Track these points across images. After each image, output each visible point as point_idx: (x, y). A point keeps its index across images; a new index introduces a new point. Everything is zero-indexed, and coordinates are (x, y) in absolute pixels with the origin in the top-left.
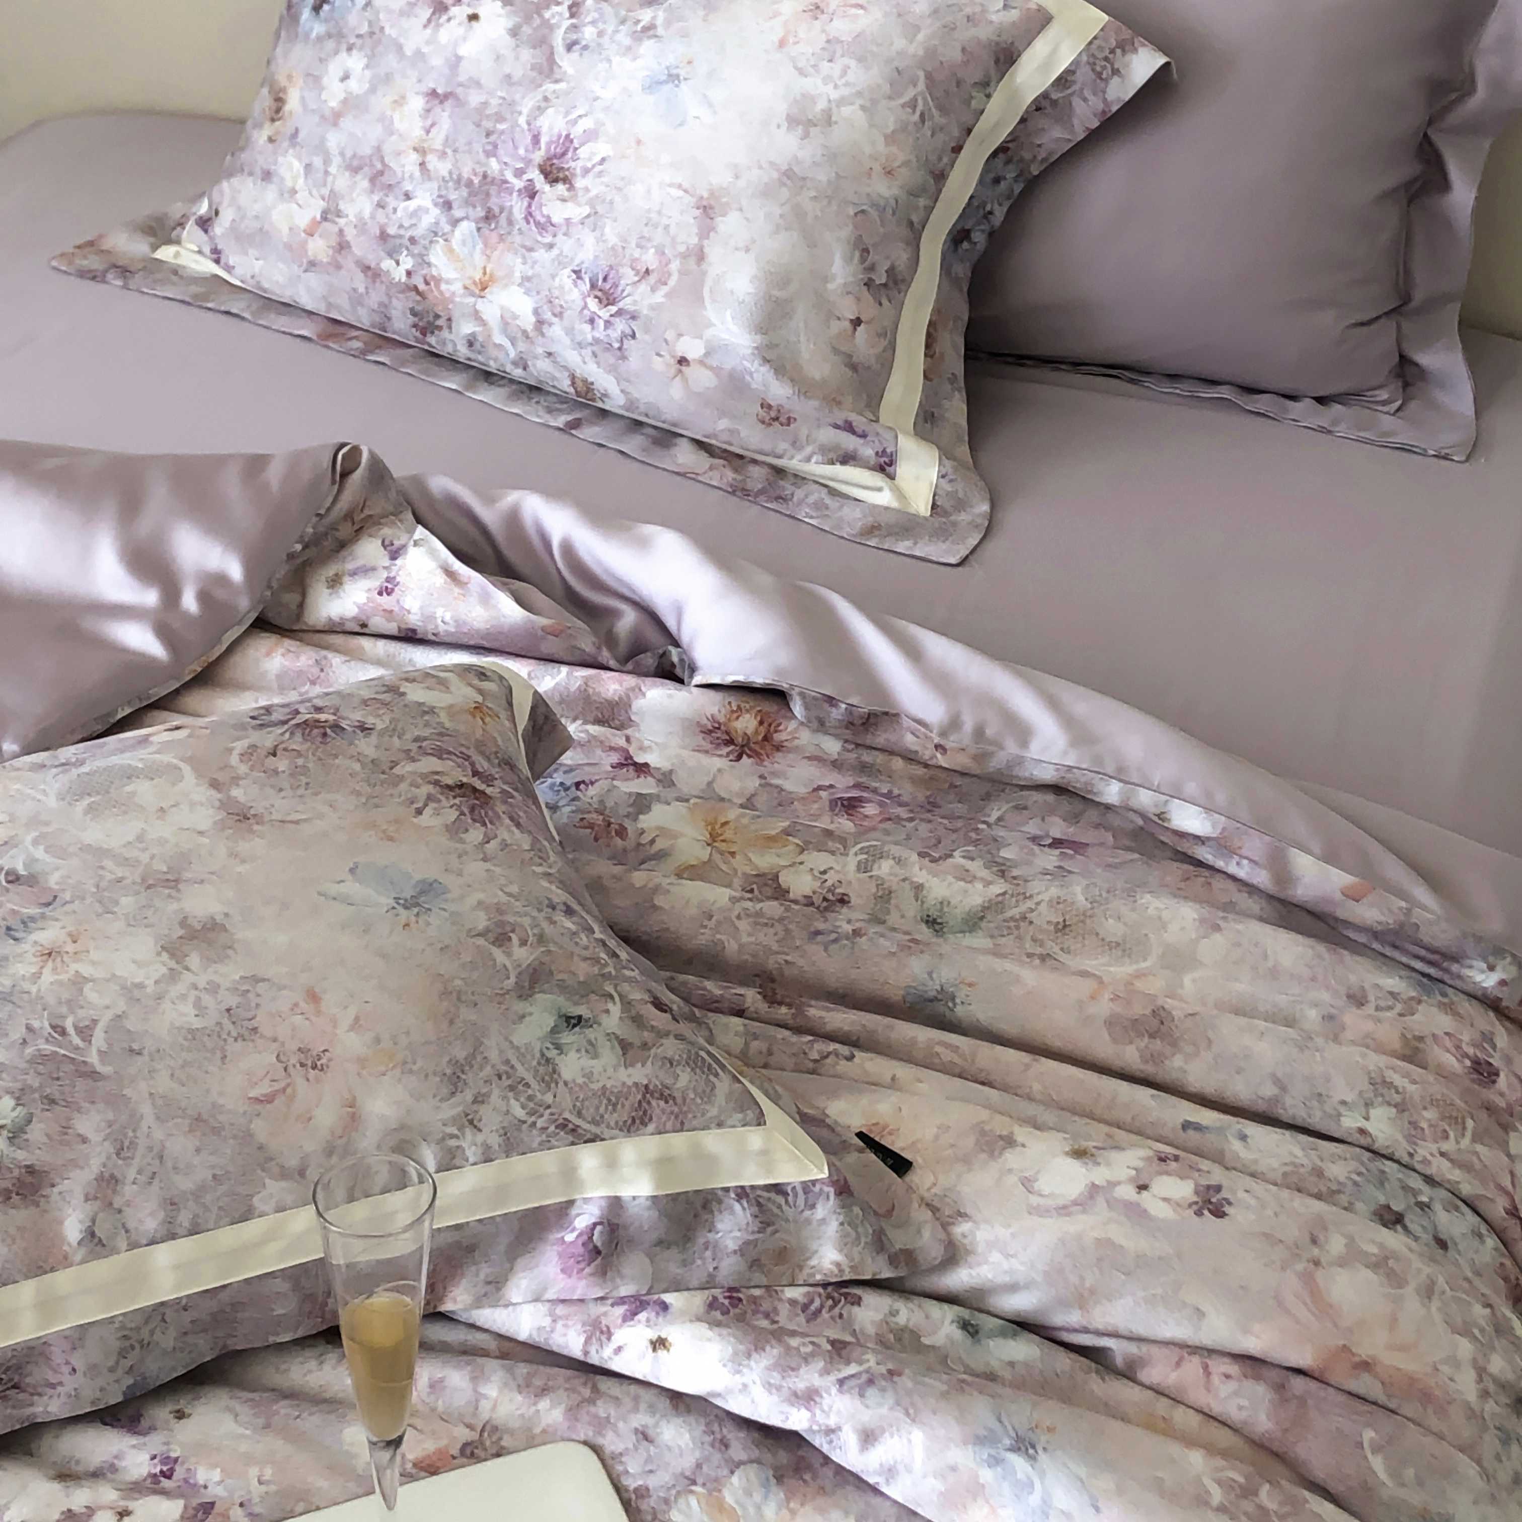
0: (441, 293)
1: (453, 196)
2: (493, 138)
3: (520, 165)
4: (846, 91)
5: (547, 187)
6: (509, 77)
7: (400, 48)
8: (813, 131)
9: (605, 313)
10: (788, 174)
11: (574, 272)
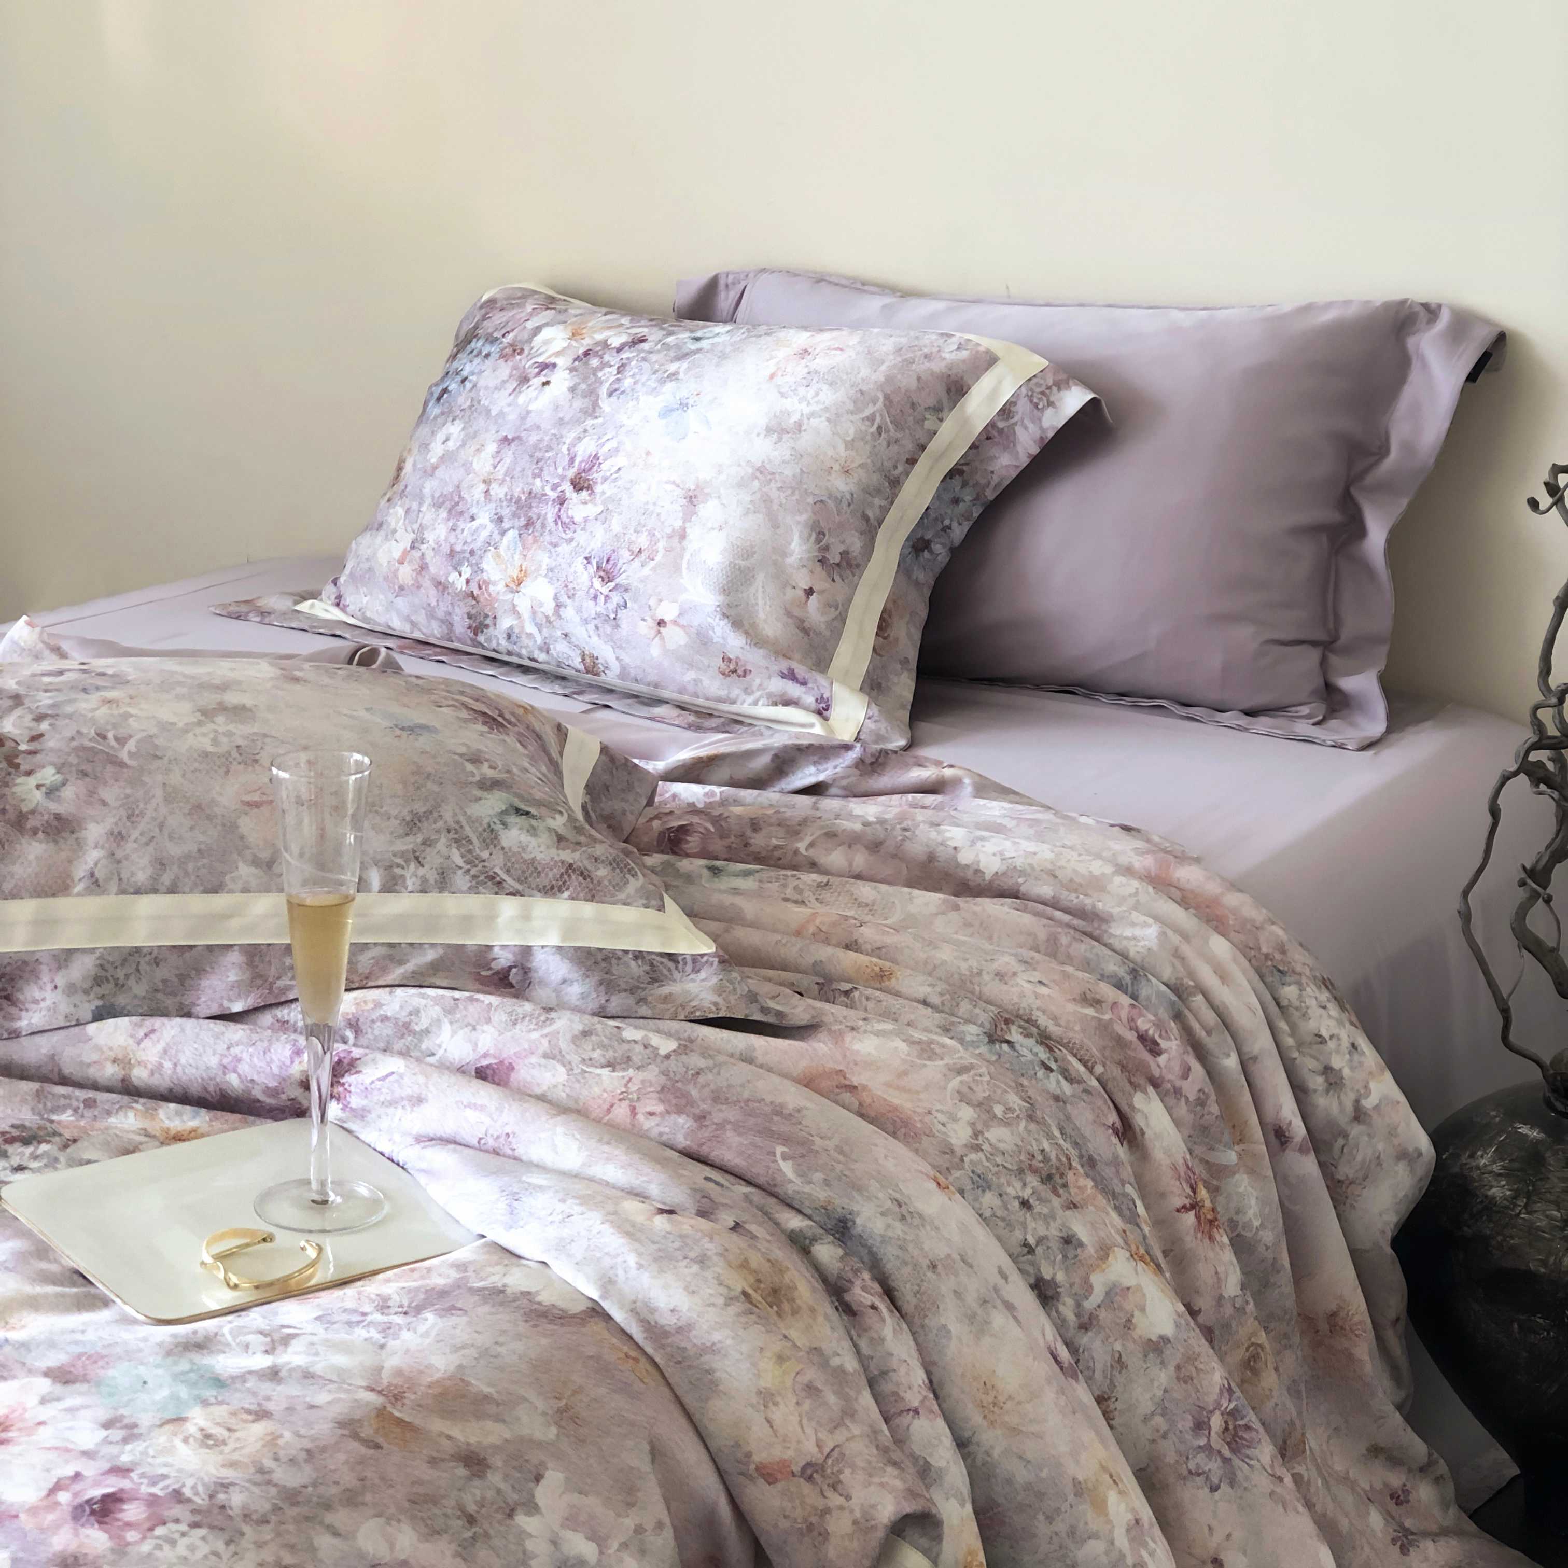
0: (490, 595)
1: (506, 512)
2: (540, 464)
3: (557, 481)
4: (815, 408)
5: (574, 495)
6: (561, 419)
7: (488, 411)
8: (785, 437)
9: (605, 590)
10: (761, 470)
11: (586, 558)
